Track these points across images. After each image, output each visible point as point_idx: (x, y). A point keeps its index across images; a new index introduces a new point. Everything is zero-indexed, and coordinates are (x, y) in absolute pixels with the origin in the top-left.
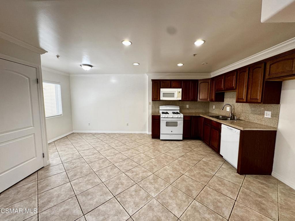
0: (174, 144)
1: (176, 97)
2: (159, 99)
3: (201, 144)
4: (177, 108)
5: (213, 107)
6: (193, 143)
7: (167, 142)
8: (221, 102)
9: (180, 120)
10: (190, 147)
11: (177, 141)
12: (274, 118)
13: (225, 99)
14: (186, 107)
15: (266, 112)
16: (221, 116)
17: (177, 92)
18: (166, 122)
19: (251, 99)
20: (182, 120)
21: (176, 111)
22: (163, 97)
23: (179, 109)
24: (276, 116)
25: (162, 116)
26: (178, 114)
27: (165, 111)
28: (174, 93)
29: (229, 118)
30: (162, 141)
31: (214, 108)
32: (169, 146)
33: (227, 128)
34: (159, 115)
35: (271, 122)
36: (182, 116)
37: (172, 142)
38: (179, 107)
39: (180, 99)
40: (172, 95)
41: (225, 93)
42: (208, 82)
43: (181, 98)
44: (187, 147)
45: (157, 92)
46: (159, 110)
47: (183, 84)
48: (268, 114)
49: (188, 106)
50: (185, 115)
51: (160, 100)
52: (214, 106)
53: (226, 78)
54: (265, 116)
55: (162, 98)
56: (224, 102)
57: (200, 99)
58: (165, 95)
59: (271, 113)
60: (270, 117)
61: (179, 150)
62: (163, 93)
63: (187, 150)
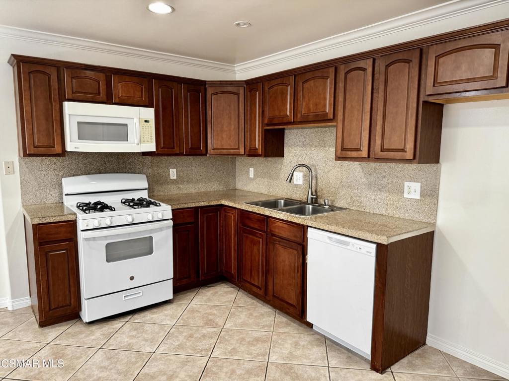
0: (148, 327)
1: (136, 141)
2: (58, 150)
3: (233, 296)
4: (138, 185)
5: (248, 172)
6: (209, 300)
7: (118, 324)
8: (277, 160)
9: (161, 229)
10: (210, 323)
11: (155, 310)
12: (428, 199)
13: (286, 150)
14: (169, 174)
15: (406, 184)
16: (282, 201)
17: (136, 121)
18: (108, 246)
19: (383, 150)
20: (168, 227)
21: (136, 196)
22: (79, 139)
23: (147, 186)
24: (431, 193)
25: (84, 221)
26: (152, 208)
27: (93, 199)
28: (126, 125)
29: (309, 204)
30: (94, 328)
31: (252, 175)
32: (134, 341)
33: (328, 241)
34: (72, 218)
35: (420, 211)
36: (165, 211)
37: (138, 318)
38: (145, 176)
39: (151, 147)
40: (120, 131)
41: (286, 131)
42: (238, 94)
43: (154, 144)
44: (200, 323)
45: (49, 117)
46: (62, 194)
47: (157, 92)
48: (413, 190)
49: (173, 174)
50: (175, 207)
51: (64, 153)
52: (252, 170)
53: (301, 84)
54: (406, 195)
55: (73, 144)
56: (284, 157)
57: (215, 149)
58: (86, 130)
59: (421, 187)
60: (418, 197)
61: (180, 347)
62: (78, 123)
63: (204, 336)
